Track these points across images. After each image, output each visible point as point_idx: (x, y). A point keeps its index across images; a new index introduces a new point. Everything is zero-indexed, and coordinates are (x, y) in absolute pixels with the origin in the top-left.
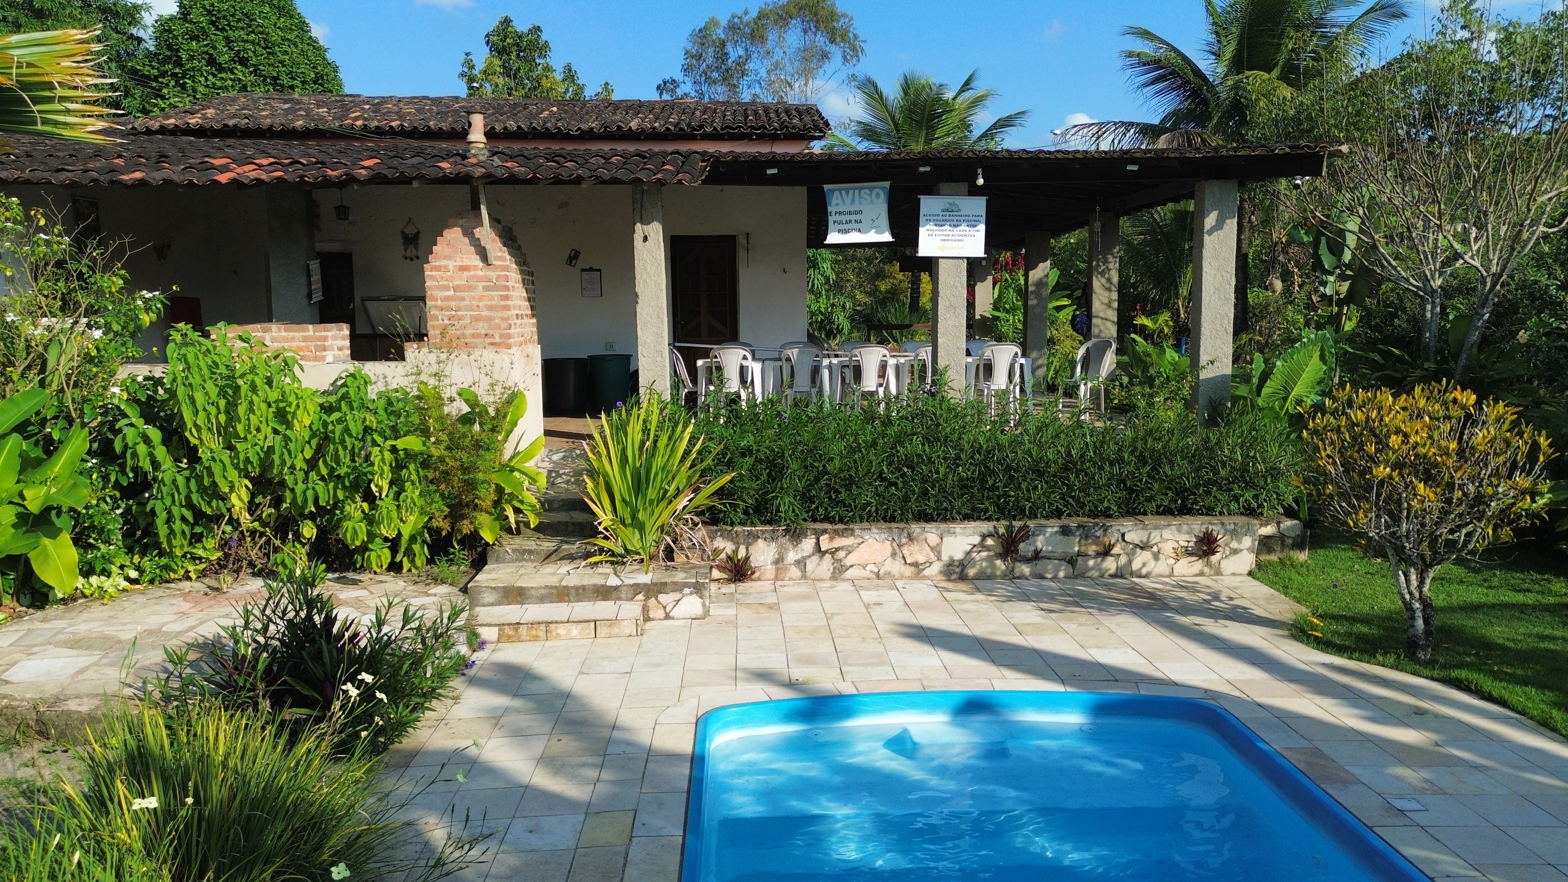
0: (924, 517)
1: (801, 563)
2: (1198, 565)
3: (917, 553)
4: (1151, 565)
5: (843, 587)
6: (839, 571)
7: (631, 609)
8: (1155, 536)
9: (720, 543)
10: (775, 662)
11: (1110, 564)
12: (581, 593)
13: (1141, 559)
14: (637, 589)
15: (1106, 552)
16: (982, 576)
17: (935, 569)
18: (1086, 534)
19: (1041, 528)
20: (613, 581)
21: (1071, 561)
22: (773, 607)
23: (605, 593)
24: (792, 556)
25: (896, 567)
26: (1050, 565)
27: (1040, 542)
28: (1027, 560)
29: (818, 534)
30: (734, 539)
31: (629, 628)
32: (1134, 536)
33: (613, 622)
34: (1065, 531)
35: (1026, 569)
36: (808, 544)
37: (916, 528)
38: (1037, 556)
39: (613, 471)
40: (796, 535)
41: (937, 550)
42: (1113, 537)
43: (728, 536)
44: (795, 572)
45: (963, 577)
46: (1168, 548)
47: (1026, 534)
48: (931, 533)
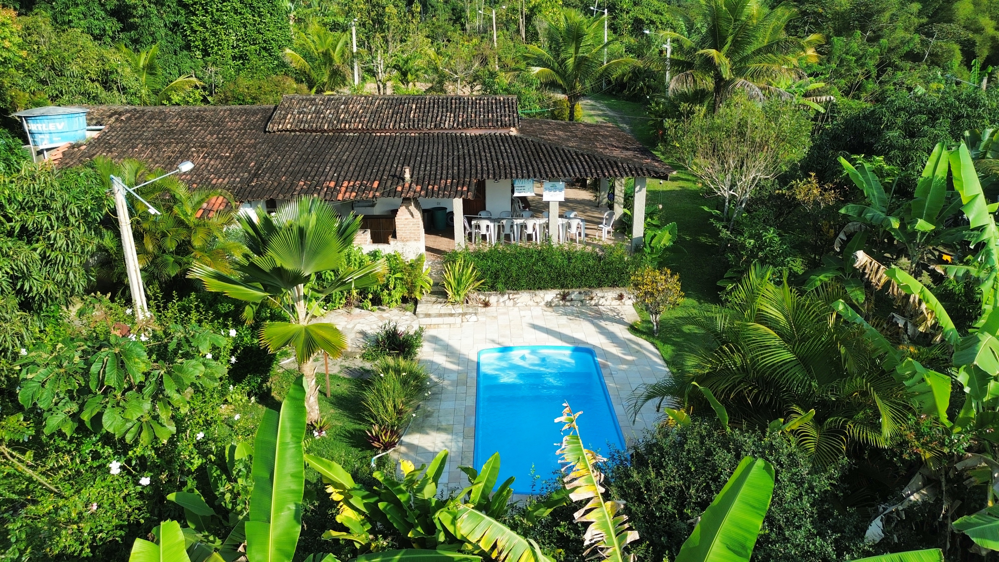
0: (540, 288)
1: (504, 302)
2: (618, 302)
3: (537, 299)
4: (605, 303)
5: (516, 309)
6: (515, 304)
7: (458, 319)
8: (606, 294)
9: (481, 296)
10: (495, 337)
11: (593, 302)
12: (445, 315)
13: (602, 301)
14: (460, 314)
15: (592, 299)
16: (556, 306)
17: (543, 303)
18: (586, 294)
19: (573, 292)
20: (453, 312)
21: (582, 301)
22: (496, 317)
23: (451, 315)
24: (502, 300)
25: (531, 303)
26: (576, 303)
27: (573, 296)
28: (569, 301)
29: (509, 294)
30: (485, 295)
31: (459, 326)
32: (600, 294)
33: (455, 324)
34: (580, 293)
35: (568, 304)
36: (506, 297)
37: (537, 292)
38: (572, 300)
39: (451, 280)
40: (503, 294)
41: (543, 299)
42: (594, 295)
43: (483, 294)
44: (502, 304)
45: (551, 306)
46: (610, 298)
47: (568, 294)
48: (541, 293)
